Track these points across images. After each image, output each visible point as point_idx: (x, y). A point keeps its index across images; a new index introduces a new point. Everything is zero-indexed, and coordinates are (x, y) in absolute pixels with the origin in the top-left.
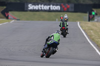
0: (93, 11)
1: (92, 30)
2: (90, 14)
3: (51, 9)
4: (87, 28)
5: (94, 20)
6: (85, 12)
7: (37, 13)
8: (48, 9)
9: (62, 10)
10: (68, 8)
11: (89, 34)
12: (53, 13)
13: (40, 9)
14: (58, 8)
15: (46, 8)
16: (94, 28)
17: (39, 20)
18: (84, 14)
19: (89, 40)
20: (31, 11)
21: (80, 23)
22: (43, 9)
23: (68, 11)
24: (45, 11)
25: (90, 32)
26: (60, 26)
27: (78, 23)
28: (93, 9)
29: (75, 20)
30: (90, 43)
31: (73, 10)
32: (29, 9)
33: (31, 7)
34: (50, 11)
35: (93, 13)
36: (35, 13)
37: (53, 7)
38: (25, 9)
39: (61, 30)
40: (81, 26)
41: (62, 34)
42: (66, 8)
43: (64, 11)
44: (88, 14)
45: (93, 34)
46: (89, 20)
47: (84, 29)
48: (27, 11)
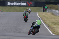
0: (46, 6)
1: (45, 17)
2: (44, 8)
3: (21, 5)
4: (42, 16)
5: (46, 11)
6: (41, 7)
7: (13, 7)
8: (19, 5)
9: (28, 5)
10: (31, 4)
11: (43, 19)
12: (22, 7)
13: (14, 5)
14: (25, 4)
15: (18, 4)
16: (46, 16)
17: (14, 11)
18: (41, 8)
19: (43, 23)
20: (9, 6)
21: (38, 13)
22: (16, 5)
23: (31, 6)
24: (17, 6)
25: (44, 19)
26: (23, 15)
27: (37, 13)
28: (46, 5)
29: (35, 11)
30: (44, 25)
31: (34, 5)
32: (8, 5)
33: (9, 4)
34: (20, 6)
35: (46, 7)
36: (11, 7)
37: (22, 4)
38: (6, 5)
39: (24, 18)
40: (39, 15)
41: (24, 20)
42: (30, 4)
43: (28, 6)
44: (43, 8)
45: (46, 19)
46: (43, 12)
47: (40, 16)
48: (7, 6)
